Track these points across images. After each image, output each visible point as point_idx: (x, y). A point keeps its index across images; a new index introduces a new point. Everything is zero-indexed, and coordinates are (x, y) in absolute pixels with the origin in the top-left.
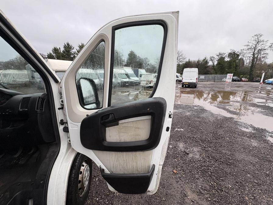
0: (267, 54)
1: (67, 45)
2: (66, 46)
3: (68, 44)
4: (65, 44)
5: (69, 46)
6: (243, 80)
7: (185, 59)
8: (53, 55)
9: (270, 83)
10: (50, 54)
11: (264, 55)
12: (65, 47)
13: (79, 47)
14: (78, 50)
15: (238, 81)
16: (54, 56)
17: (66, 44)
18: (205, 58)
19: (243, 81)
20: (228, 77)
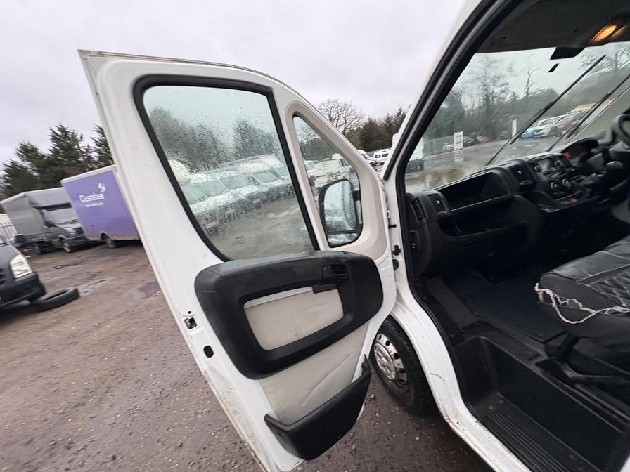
0: (507, 84)
1: (59, 133)
2: (57, 134)
3: (63, 130)
4: (54, 132)
5: (66, 135)
6: (480, 140)
7: (361, 118)
8: (22, 167)
9: (531, 136)
10: (14, 164)
11: (503, 87)
12: (55, 138)
13: (98, 132)
14: (97, 140)
15: (472, 144)
16: (27, 168)
17: (56, 130)
18: (400, 109)
19: (479, 143)
20: (456, 140)
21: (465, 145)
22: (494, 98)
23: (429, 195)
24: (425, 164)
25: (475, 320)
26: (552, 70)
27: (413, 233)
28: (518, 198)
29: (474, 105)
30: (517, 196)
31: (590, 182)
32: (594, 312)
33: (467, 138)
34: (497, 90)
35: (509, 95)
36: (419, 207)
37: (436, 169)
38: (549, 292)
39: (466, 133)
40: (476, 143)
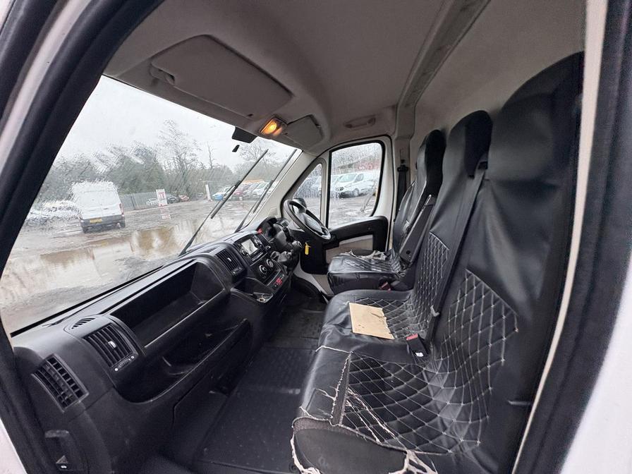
0: (196, 155)
6: (183, 198)
11: (193, 156)
15: (176, 202)
19: (182, 201)
20: (159, 196)
21: (170, 202)
22: (187, 164)
23: (86, 337)
24: (126, 221)
26: (235, 150)
27: (56, 439)
28: (234, 292)
29: (170, 167)
30: (232, 290)
33: (170, 196)
34: (188, 158)
35: (199, 164)
36: (59, 377)
37: (142, 226)
39: (168, 191)
40: (180, 200)
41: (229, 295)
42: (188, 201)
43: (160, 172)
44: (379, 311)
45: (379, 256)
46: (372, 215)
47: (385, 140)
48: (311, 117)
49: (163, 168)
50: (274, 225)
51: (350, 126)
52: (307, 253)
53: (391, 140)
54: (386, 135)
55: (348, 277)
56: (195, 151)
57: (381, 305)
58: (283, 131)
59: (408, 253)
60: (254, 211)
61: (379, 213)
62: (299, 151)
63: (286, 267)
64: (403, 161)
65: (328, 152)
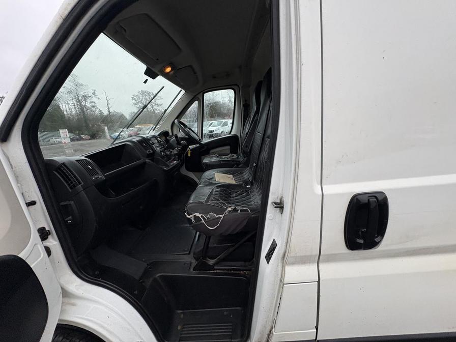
6: (84, 137)
15: (78, 140)
19: (83, 139)
20: (62, 135)
21: (72, 140)
22: (87, 110)
23: (77, 161)
25: (145, 265)
26: (145, 82)
27: (65, 205)
28: (148, 162)
29: (71, 111)
30: (147, 160)
31: (176, 152)
32: (222, 216)
33: (72, 136)
34: (88, 105)
36: (68, 174)
38: (198, 215)
39: (70, 131)
40: (81, 139)
41: (145, 163)
42: (90, 139)
43: (63, 116)
44: (231, 176)
45: (233, 156)
46: (230, 134)
47: (235, 87)
48: (191, 66)
49: (65, 113)
50: (168, 138)
51: (214, 77)
52: (189, 155)
53: (239, 88)
54: (236, 85)
55: (214, 163)
56: (94, 99)
57: (233, 174)
58: (174, 74)
59: (247, 147)
60: (153, 130)
61: (233, 133)
62: (183, 91)
63: (177, 157)
64: (246, 101)
65: (201, 93)
